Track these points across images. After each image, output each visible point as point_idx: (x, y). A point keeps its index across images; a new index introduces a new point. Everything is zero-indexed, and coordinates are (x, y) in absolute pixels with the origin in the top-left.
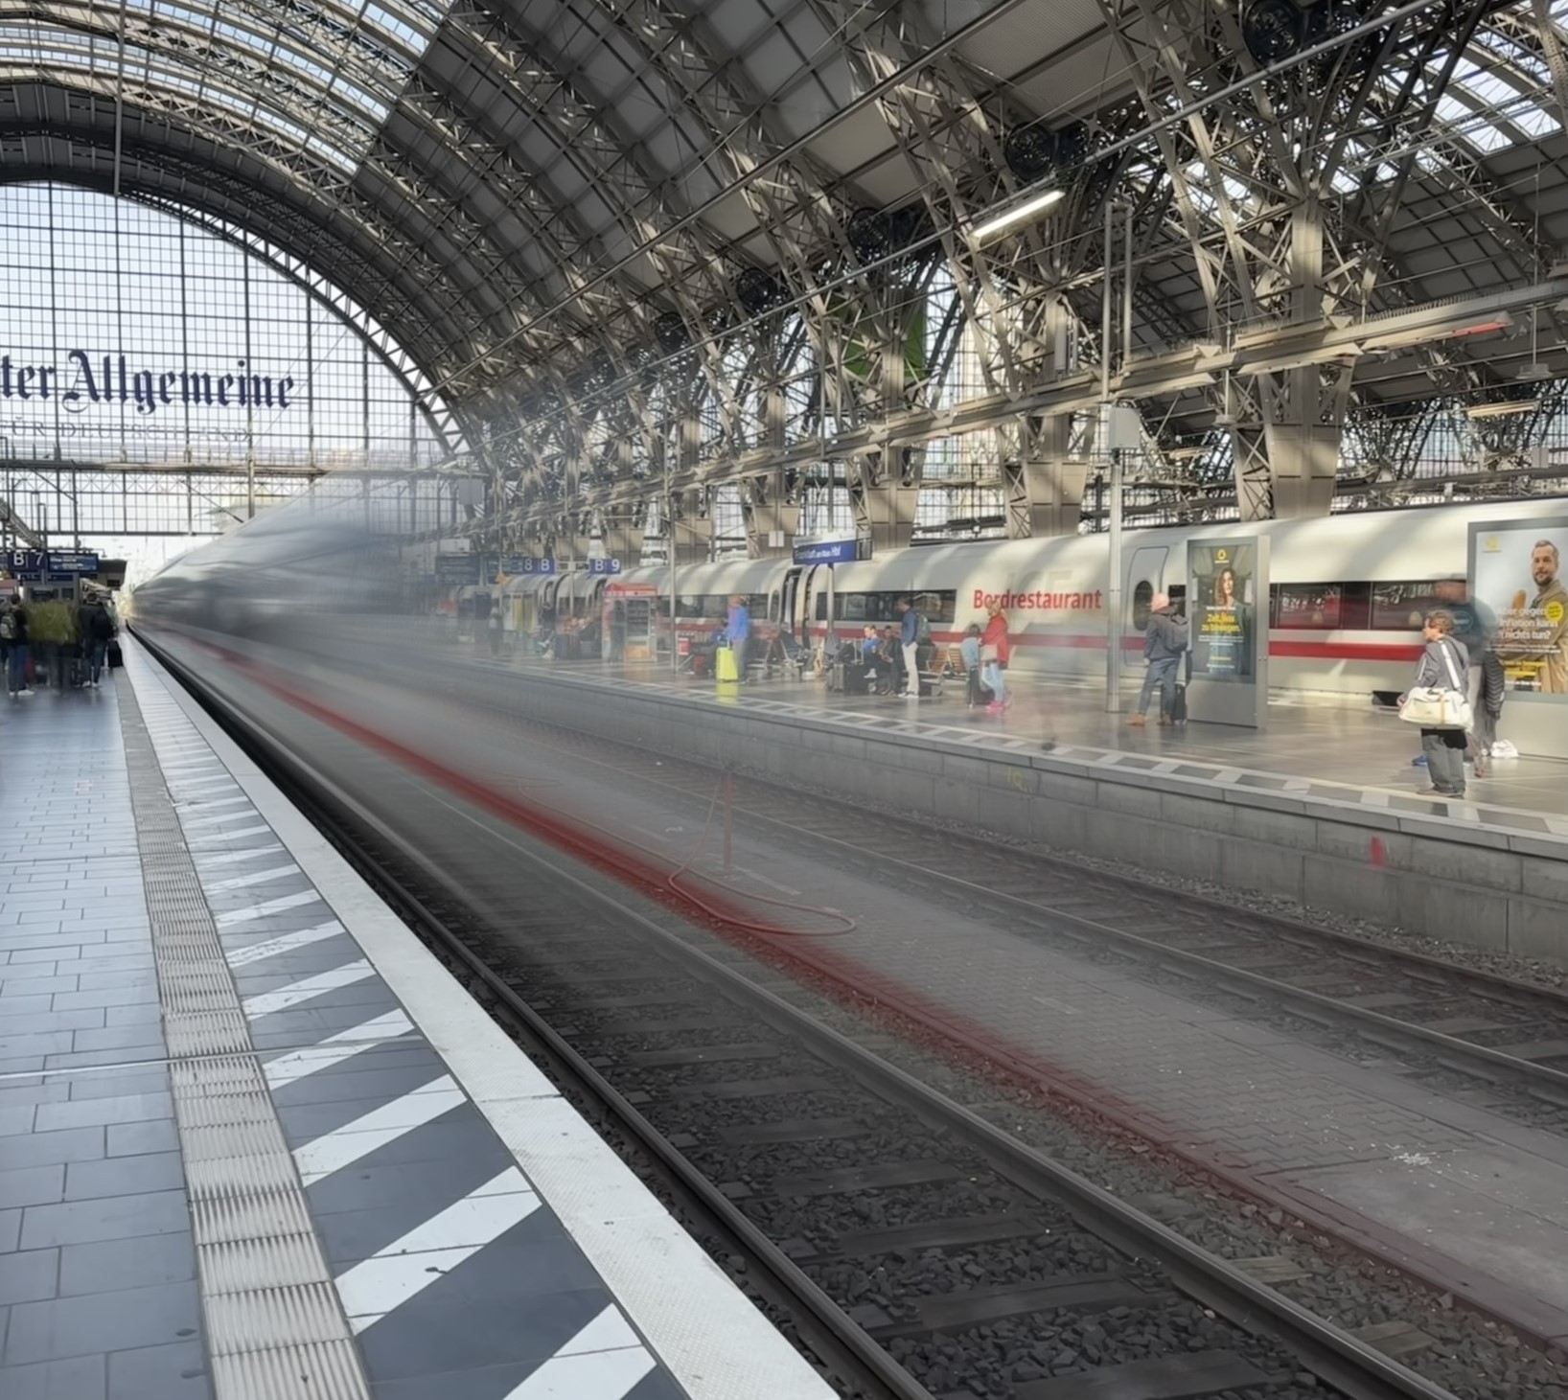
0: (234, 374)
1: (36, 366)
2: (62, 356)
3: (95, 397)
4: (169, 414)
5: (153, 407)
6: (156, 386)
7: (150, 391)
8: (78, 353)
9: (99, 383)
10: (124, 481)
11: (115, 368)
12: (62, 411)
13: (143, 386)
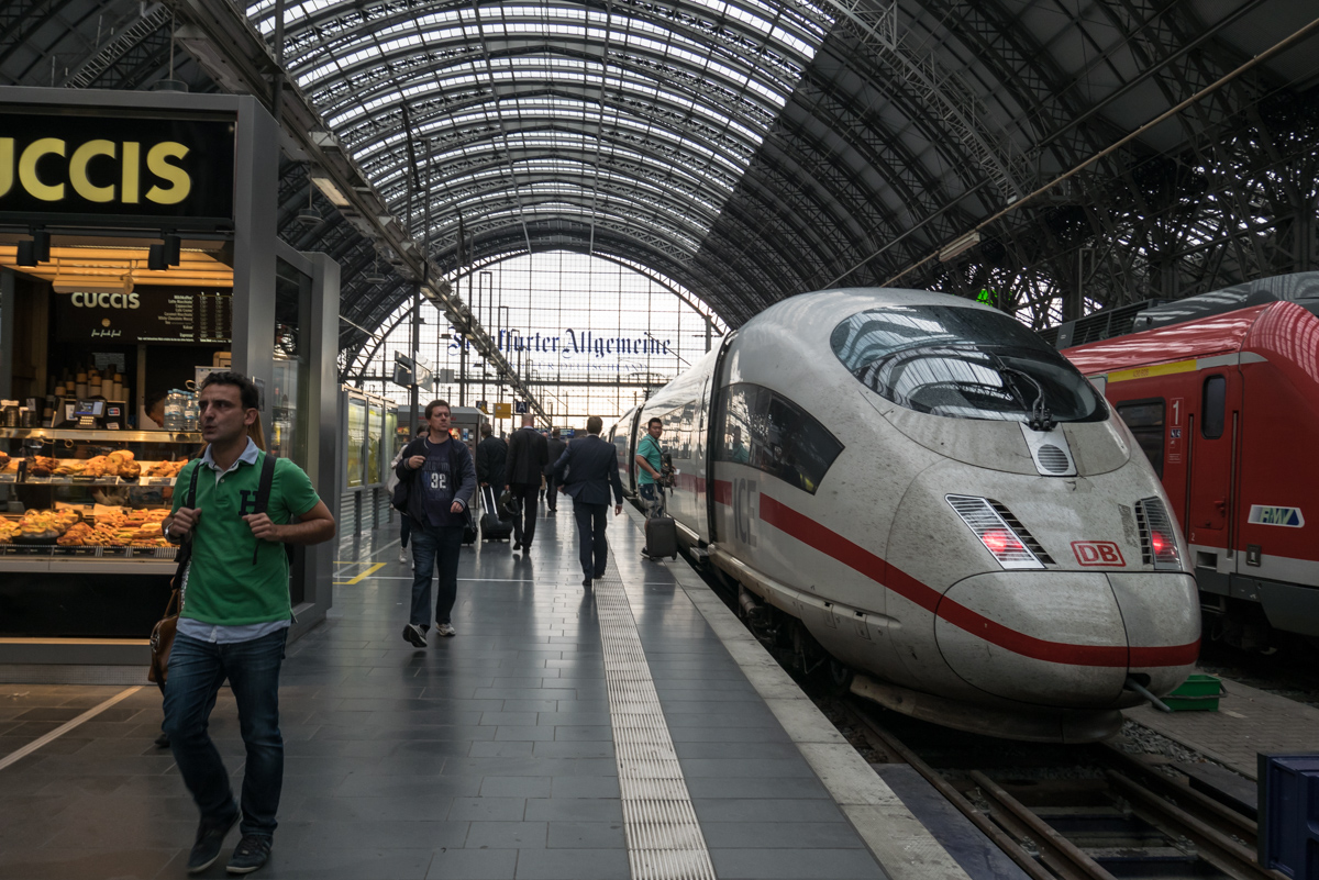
0: (642, 339)
1: (551, 338)
2: (563, 331)
3: (577, 351)
4: (611, 358)
5: (602, 354)
6: (605, 345)
7: (602, 347)
8: (570, 330)
9: (579, 344)
10: (588, 391)
11: (586, 337)
12: (561, 357)
13: (599, 345)
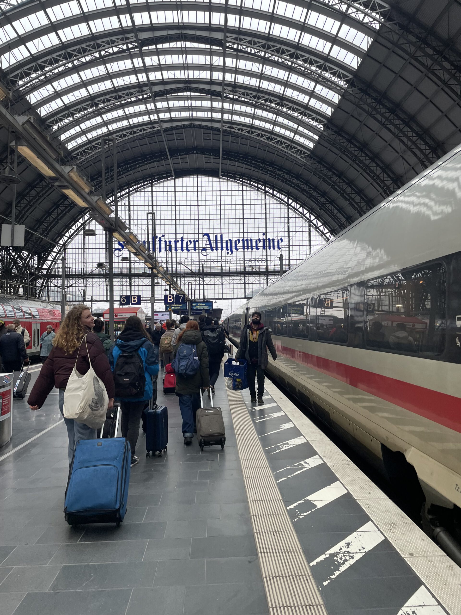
0: (261, 238)
1: (192, 240)
2: (201, 236)
3: (212, 250)
4: (238, 254)
5: (232, 252)
6: (233, 245)
8: (207, 235)
9: (214, 245)
10: (222, 280)
11: (219, 239)
12: (201, 255)
13: (229, 245)
